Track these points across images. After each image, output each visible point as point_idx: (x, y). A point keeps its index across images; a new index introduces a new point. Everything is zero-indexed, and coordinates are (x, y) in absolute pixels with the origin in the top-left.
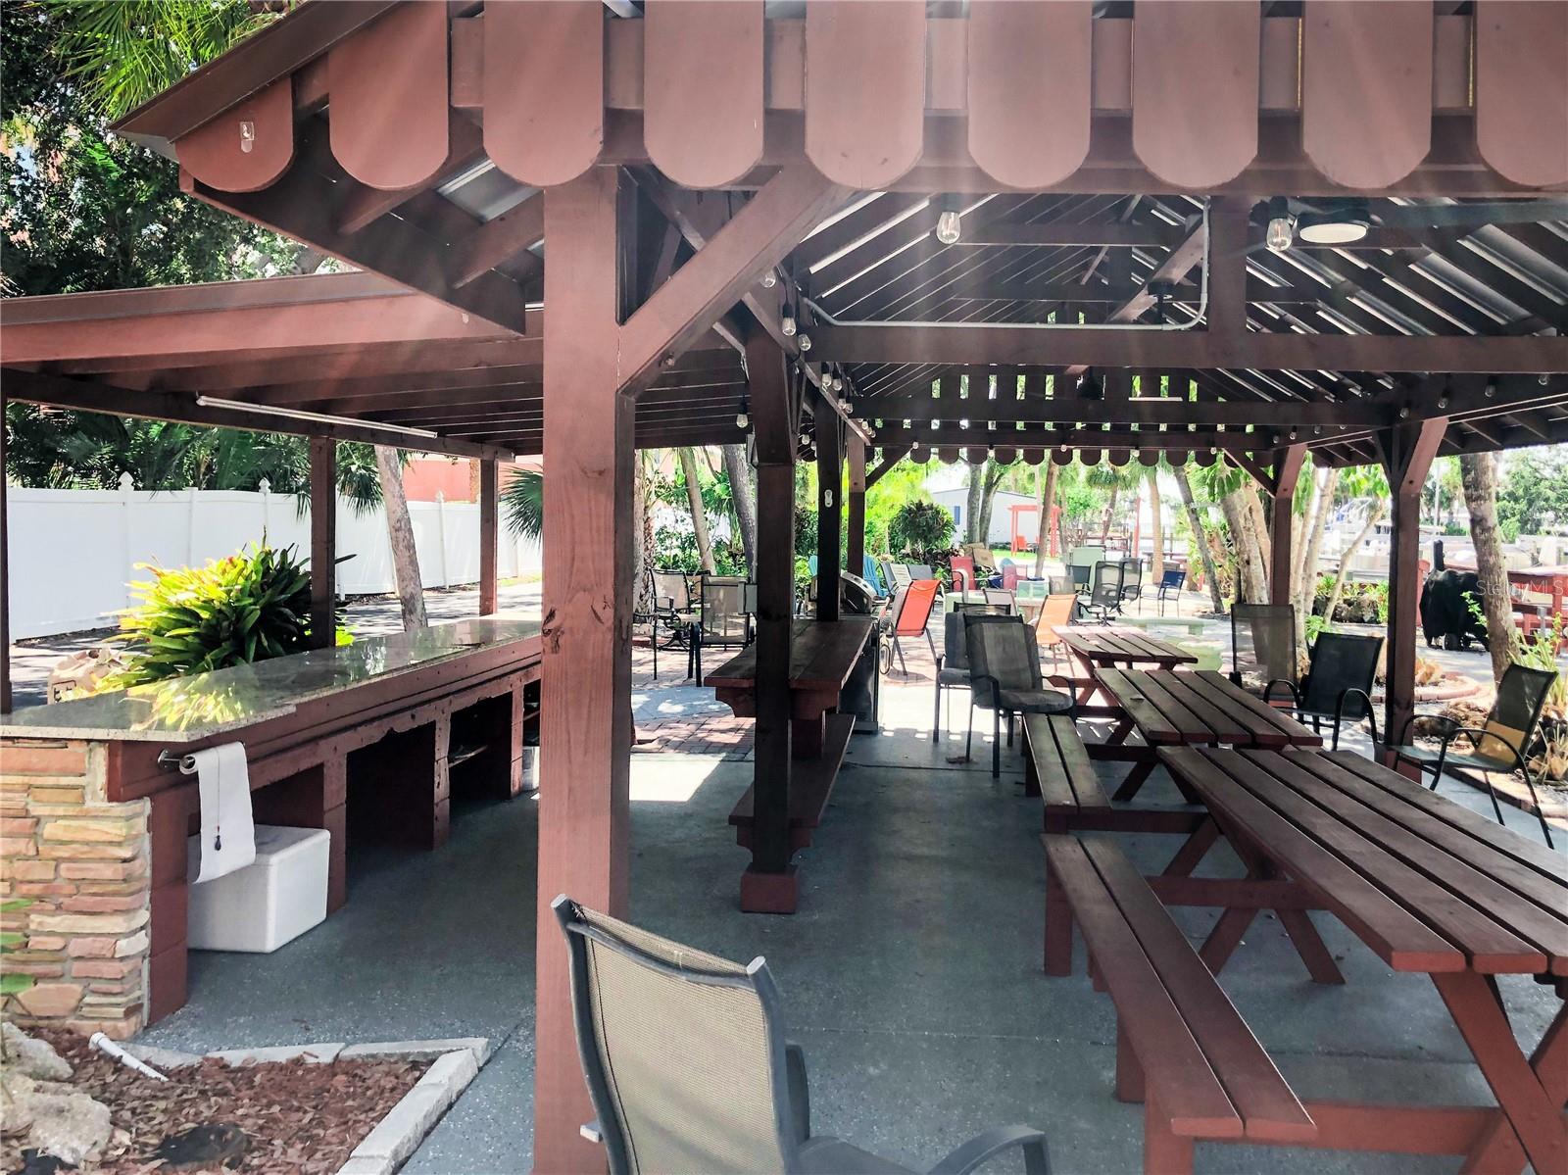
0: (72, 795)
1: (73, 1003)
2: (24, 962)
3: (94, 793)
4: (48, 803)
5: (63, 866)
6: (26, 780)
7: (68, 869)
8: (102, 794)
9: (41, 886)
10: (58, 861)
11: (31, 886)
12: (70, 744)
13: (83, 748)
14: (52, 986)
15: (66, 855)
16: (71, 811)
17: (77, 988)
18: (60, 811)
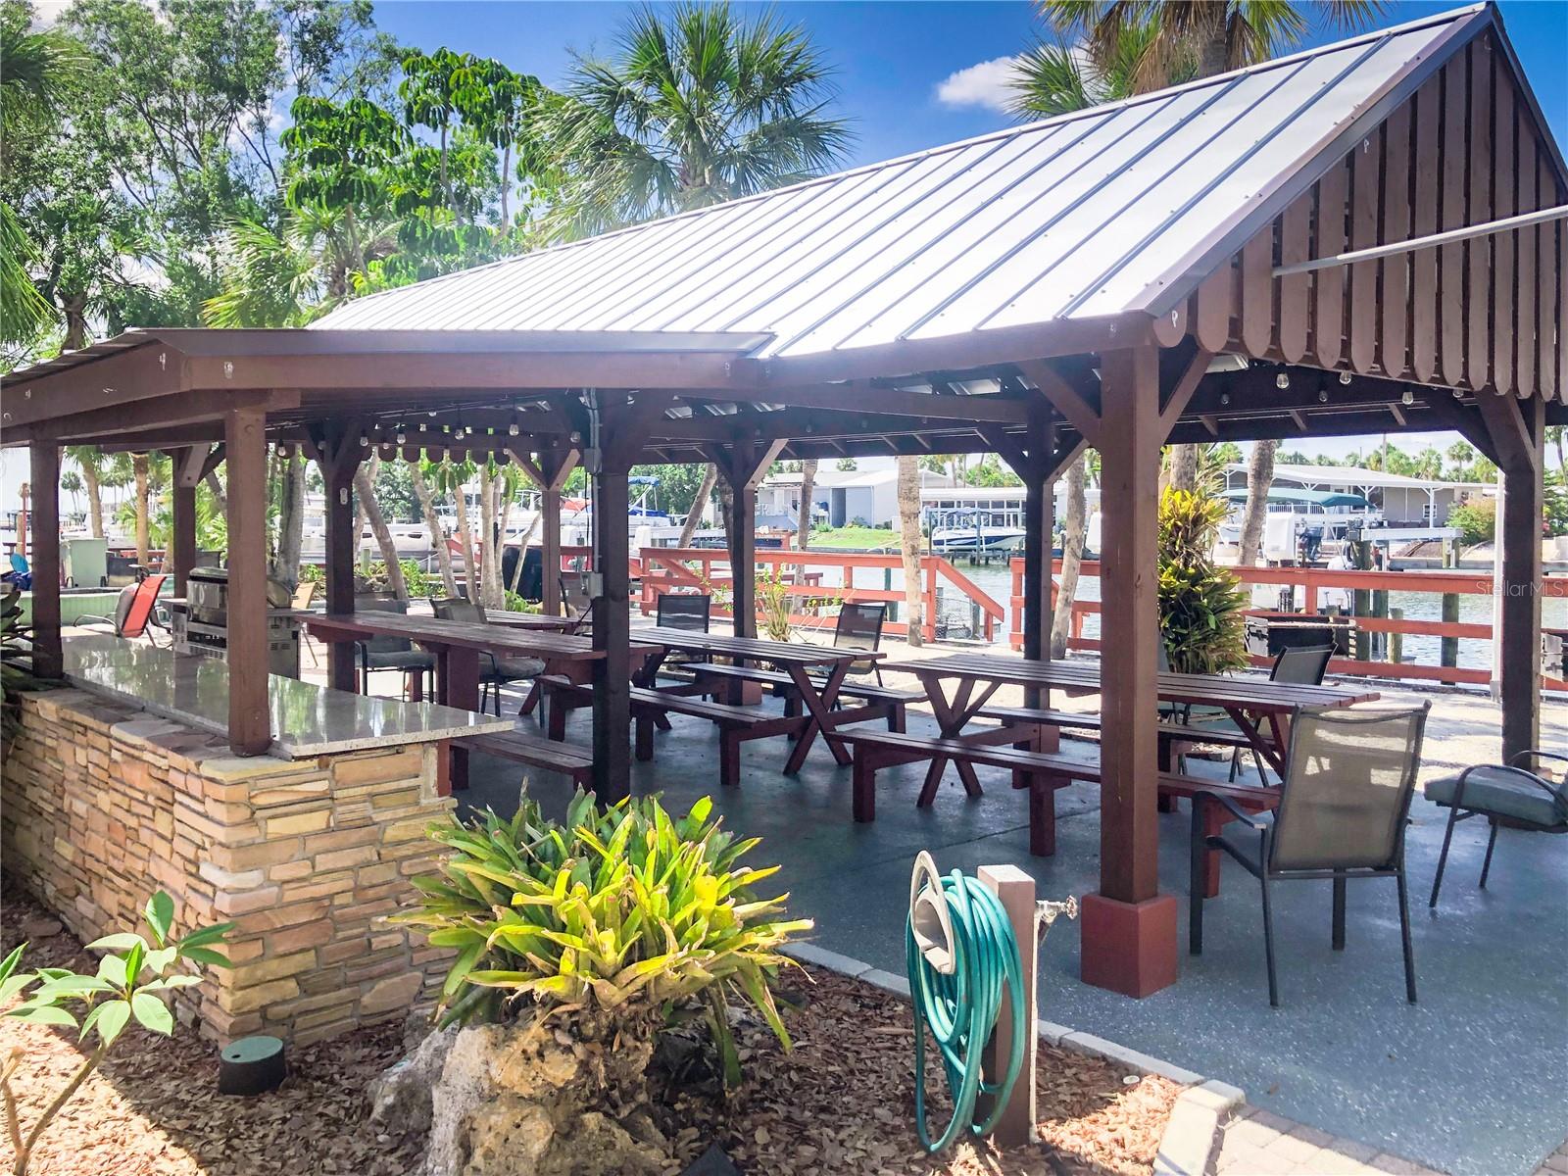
0: (410, 797)
1: (416, 989)
2: (367, 965)
3: (428, 791)
4: (388, 808)
5: (405, 864)
6: (369, 789)
7: (410, 866)
8: (434, 791)
9: (385, 888)
10: (400, 860)
11: (378, 889)
12: (407, 748)
13: (417, 751)
14: (397, 979)
15: (410, 853)
16: (412, 810)
17: (419, 974)
18: (401, 813)
